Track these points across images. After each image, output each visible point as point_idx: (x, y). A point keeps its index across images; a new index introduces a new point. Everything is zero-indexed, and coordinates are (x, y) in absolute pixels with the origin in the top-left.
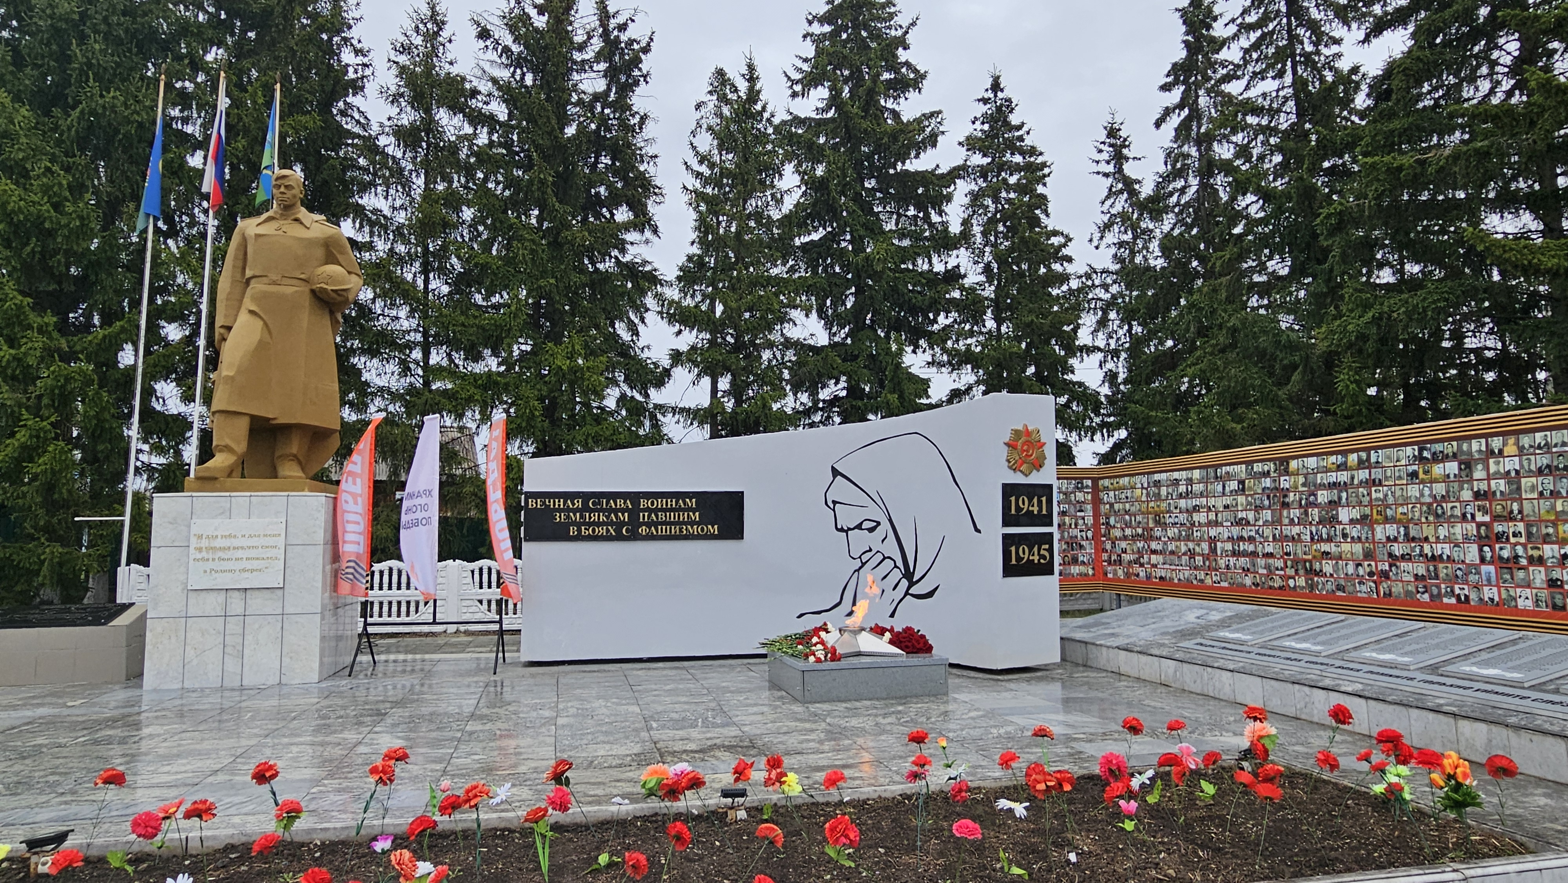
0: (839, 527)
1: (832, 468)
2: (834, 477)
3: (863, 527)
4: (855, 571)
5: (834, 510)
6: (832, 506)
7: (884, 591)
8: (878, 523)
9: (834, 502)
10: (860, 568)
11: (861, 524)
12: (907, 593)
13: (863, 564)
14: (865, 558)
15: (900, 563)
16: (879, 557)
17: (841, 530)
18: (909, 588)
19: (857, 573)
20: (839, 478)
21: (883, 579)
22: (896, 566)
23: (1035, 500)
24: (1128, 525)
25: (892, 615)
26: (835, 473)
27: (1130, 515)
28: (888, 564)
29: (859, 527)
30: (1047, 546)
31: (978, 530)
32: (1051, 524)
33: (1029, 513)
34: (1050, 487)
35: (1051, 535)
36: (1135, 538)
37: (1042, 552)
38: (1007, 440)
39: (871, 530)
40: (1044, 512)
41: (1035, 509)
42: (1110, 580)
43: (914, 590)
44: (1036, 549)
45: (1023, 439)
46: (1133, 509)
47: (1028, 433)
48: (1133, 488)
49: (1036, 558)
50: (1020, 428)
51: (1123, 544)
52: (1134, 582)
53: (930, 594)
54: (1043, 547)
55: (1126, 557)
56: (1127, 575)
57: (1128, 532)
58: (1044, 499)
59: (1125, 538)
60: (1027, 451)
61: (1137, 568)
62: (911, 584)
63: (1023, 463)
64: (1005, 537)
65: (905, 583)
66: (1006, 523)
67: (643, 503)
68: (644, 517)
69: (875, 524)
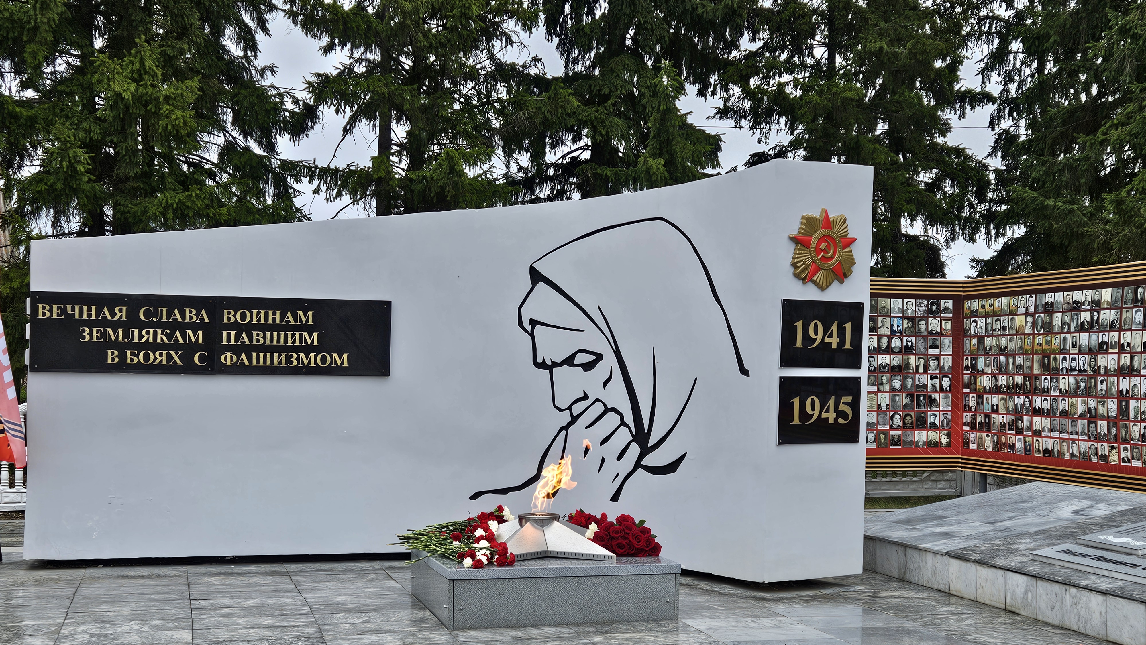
0: (540, 360)
1: (532, 269)
2: (534, 283)
3: (576, 362)
4: (561, 429)
5: (532, 335)
6: (529, 328)
7: (603, 460)
8: (599, 357)
9: (534, 323)
10: (570, 424)
11: (573, 356)
12: (638, 465)
13: (574, 419)
14: (577, 409)
15: (629, 419)
16: (599, 408)
17: (542, 365)
18: (641, 457)
19: (564, 432)
20: (541, 284)
21: (603, 442)
22: (623, 423)
23: (835, 328)
24: (1003, 370)
25: (615, 498)
26: (536, 276)
27: (1007, 356)
28: (612, 420)
29: (569, 361)
30: (849, 399)
31: (745, 372)
32: (857, 365)
33: (825, 346)
34: (859, 307)
35: (857, 381)
36: (1012, 390)
37: (842, 407)
38: (794, 232)
39: (588, 367)
40: (848, 346)
41: (834, 341)
42: (973, 453)
43: (649, 460)
44: (831, 402)
45: (820, 232)
46: (1012, 346)
47: (828, 223)
48: (1013, 313)
49: (831, 416)
50: (816, 213)
51: (995, 399)
52: (1007, 457)
53: (672, 467)
54: (844, 399)
55: (998, 419)
56: (997, 445)
57: (1003, 380)
58: (848, 326)
59: (997, 390)
60: (825, 251)
61: (1012, 437)
62: (645, 451)
63: (818, 269)
64: (784, 382)
65: (635, 450)
66: (787, 361)
67: (228, 316)
68: (230, 337)
69: (592, 358)
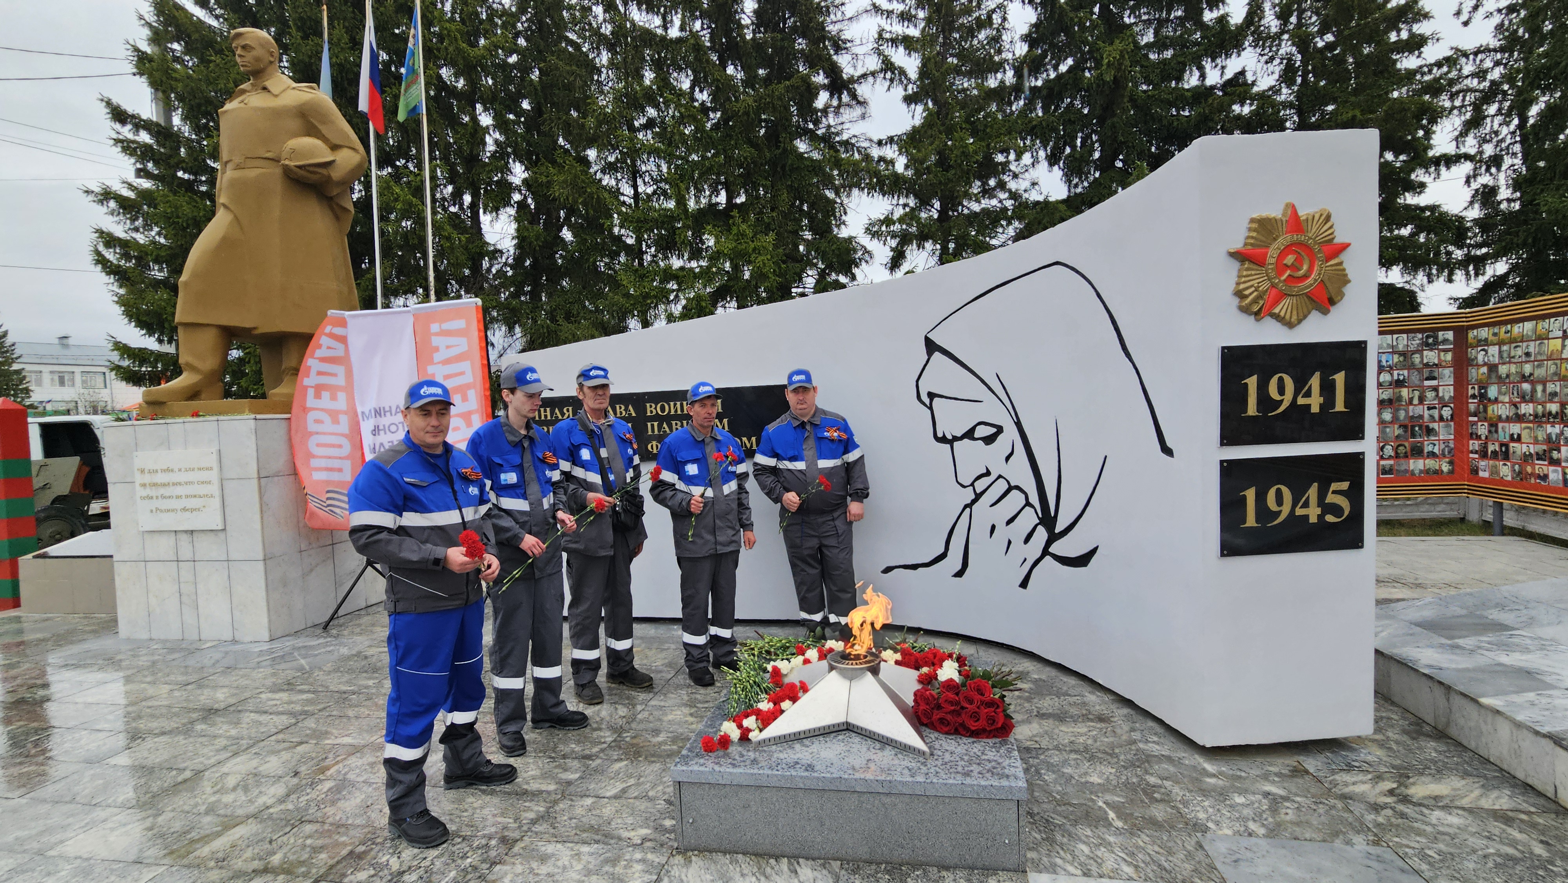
0: (940, 435)
1: (927, 339)
2: (930, 354)
3: (976, 435)
4: (966, 506)
5: (931, 408)
6: (927, 401)
7: (1010, 542)
8: (1000, 430)
9: (932, 396)
10: (974, 502)
11: (973, 429)
12: (1045, 552)
13: (978, 496)
14: (980, 486)
15: (1034, 499)
16: (1002, 486)
17: (943, 440)
18: (1049, 543)
19: (968, 510)
20: (937, 355)
21: (1009, 522)
22: (1028, 504)
23: (1315, 382)
24: (1531, 398)
25: (1024, 584)
26: (931, 347)
27: (1533, 383)
28: (1015, 500)
29: (969, 435)
30: (1345, 485)
31: (1167, 451)
32: (1358, 433)
33: (1298, 411)
34: (1360, 347)
35: (1358, 459)
36: (1539, 419)
37: (1331, 498)
38: (1238, 244)
39: (989, 440)
40: (1340, 406)
41: (1315, 402)
42: (1484, 480)
43: (1059, 548)
44: (1313, 492)
45: (1284, 240)
46: (1540, 373)
47: (1298, 224)
48: (1542, 338)
49: (1313, 513)
50: (1275, 211)
51: (1515, 428)
52: (1536, 487)
53: (1082, 561)
54: (1334, 486)
55: (1518, 449)
56: (1521, 476)
57: (1526, 409)
58: (1340, 378)
59: (1519, 418)
60: (1294, 267)
61: (1541, 467)
62: (1053, 538)
63: (1282, 296)
64: (1228, 469)
65: (1042, 534)
66: (1228, 438)
67: (651, 409)
68: (652, 428)
69: (994, 430)
